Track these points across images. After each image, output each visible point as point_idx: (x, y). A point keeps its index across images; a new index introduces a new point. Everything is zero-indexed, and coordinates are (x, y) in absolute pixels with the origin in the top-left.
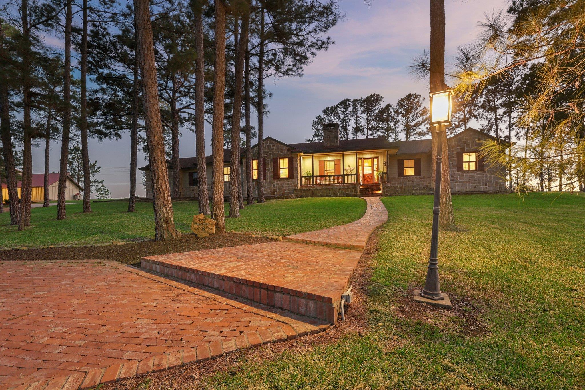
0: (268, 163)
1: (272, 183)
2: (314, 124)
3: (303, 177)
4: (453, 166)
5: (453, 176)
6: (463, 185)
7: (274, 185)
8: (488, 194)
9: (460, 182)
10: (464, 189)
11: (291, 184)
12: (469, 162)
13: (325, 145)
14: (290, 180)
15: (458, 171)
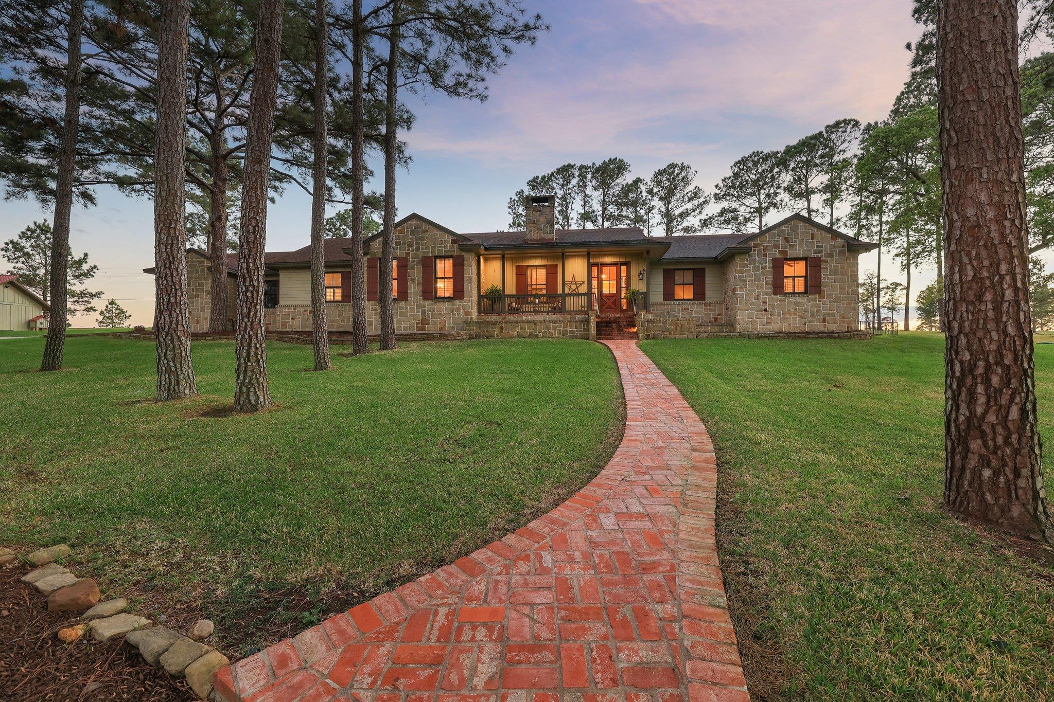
0: (413, 268)
1: (419, 306)
2: (512, 205)
3: (483, 296)
4: (767, 283)
5: (763, 302)
6: (783, 320)
7: (424, 312)
8: (836, 338)
9: (779, 314)
10: (786, 327)
11: (458, 310)
12: (794, 277)
13: (528, 237)
14: (457, 302)
15: (775, 293)
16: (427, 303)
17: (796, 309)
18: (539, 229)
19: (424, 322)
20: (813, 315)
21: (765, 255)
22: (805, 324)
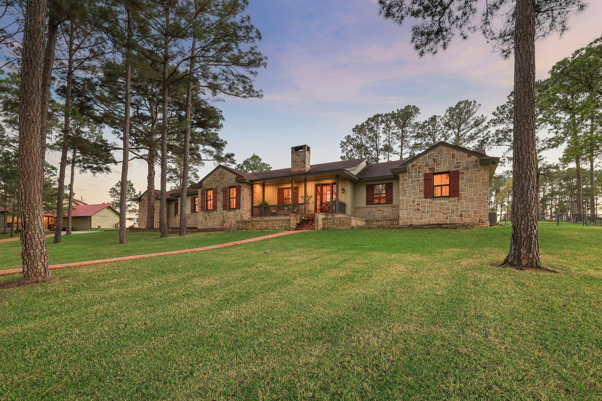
0: (219, 194)
1: (222, 214)
2: (343, 145)
3: (256, 207)
4: (420, 191)
5: (420, 204)
6: (431, 216)
8: (444, 228)
9: (428, 212)
10: (433, 221)
11: (238, 214)
12: (442, 186)
13: (292, 171)
14: (237, 211)
15: (426, 197)
16: (225, 212)
17: (440, 208)
18: (298, 165)
19: (224, 222)
20: (453, 212)
21: (419, 172)
22: (447, 218)
